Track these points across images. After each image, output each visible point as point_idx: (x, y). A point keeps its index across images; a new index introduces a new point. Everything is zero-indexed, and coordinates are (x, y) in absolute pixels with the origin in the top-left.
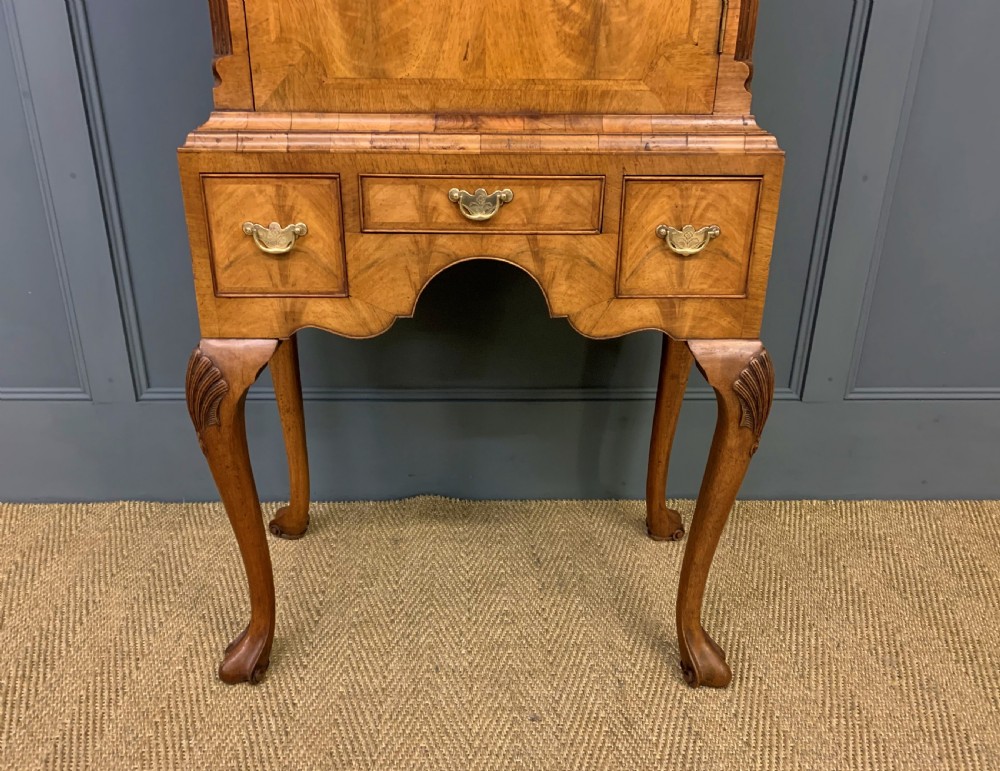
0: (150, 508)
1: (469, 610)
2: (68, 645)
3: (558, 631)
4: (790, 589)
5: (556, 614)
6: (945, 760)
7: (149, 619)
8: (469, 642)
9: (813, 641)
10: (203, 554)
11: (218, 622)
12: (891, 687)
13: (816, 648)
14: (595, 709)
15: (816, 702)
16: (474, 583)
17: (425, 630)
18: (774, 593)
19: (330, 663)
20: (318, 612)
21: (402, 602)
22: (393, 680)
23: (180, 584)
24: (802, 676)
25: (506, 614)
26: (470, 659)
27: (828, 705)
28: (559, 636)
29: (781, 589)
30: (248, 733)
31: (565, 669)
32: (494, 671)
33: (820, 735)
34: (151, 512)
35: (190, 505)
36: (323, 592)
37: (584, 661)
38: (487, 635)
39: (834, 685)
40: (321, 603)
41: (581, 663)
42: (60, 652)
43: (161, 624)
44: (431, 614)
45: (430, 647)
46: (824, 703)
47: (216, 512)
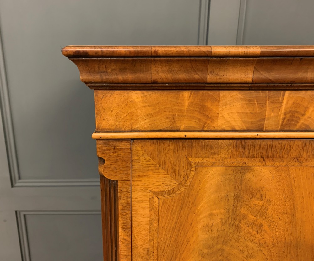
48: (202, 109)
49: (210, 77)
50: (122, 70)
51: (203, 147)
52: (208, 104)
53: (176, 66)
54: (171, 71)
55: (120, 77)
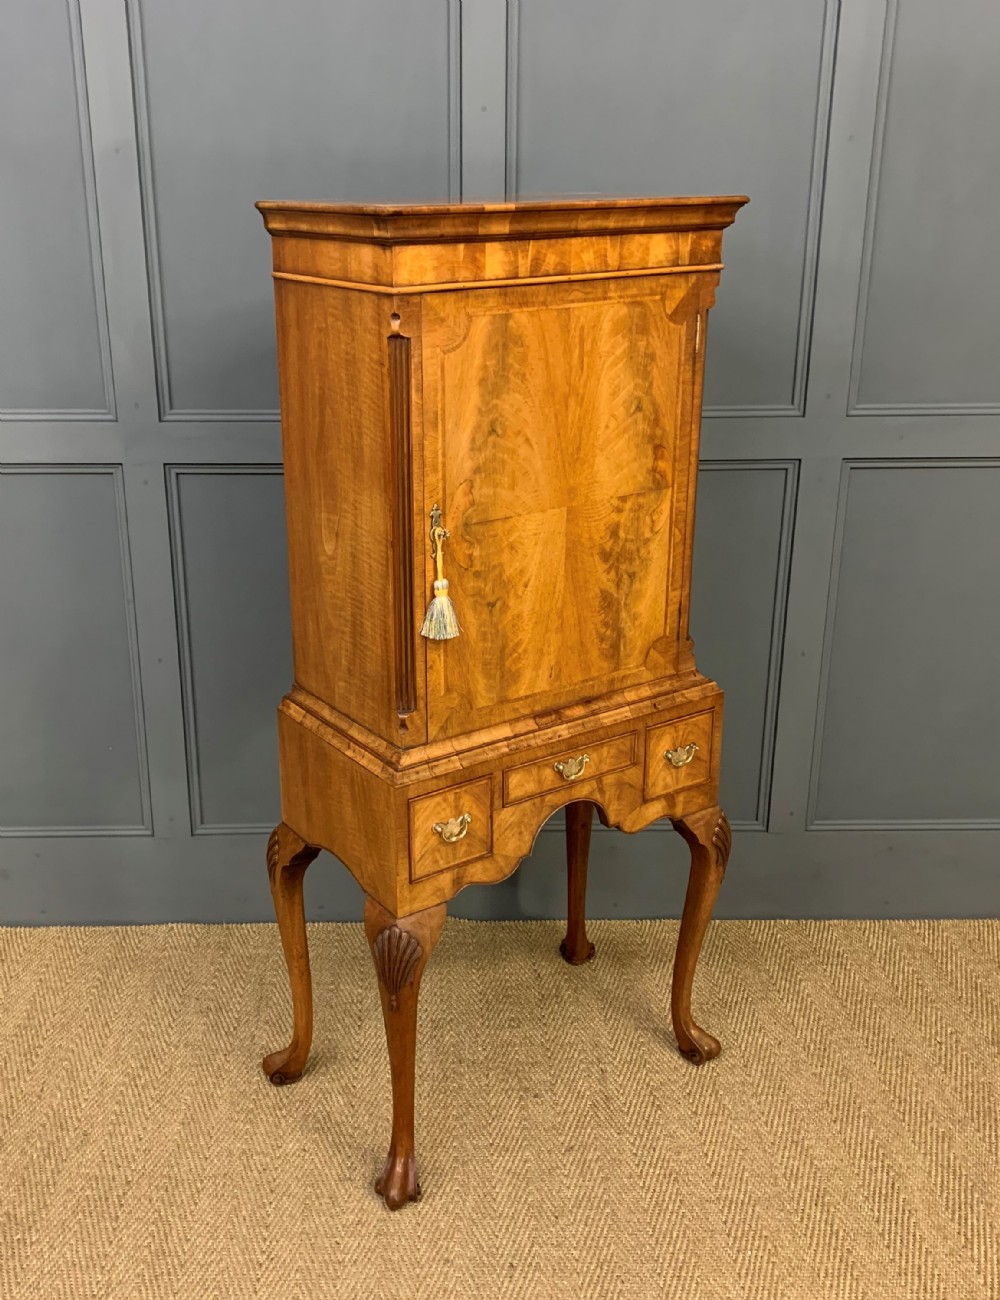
0: (196, 928)
1: (482, 1017)
2: (168, 1045)
3: (555, 1033)
4: (750, 999)
5: (553, 1020)
6: (838, 1122)
7: (225, 1024)
8: (484, 1041)
9: (760, 1041)
10: (253, 970)
11: (280, 1027)
12: (814, 1074)
13: (761, 1045)
14: (583, 1090)
15: (752, 1084)
16: (485, 995)
17: (448, 1032)
18: (736, 1003)
19: (376, 1057)
20: (359, 1018)
21: (426, 1010)
22: (426, 1070)
23: (241, 996)
24: (746, 1066)
25: (513, 1019)
26: (485, 1054)
27: (761, 1086)
28: (556, 1037)
29: (742, 998)
30: (323, 1106)
31: (560, 1062)
32: (504, 1063)
33: (750, 1107)
34: (198, 933)
35: (230, 926)
36: (361, 1002)
37: (576, 1056)
38: (498, 1036)
39: (769, 1073)
40: (360, 1011)
41: (573, 1057)
42: (163, 1050)
43: (235, 1028)
44: (451, 1020)
45: (454, 1046)
46: (758, 1086)
47: (254, 932)
48: (474, 260)
49: (482, 231)
50: (420, 226)
51: (477, 297)
52: (478, 255)
53: (457, 221)
54: (454, 226)
55: (419, 232)
